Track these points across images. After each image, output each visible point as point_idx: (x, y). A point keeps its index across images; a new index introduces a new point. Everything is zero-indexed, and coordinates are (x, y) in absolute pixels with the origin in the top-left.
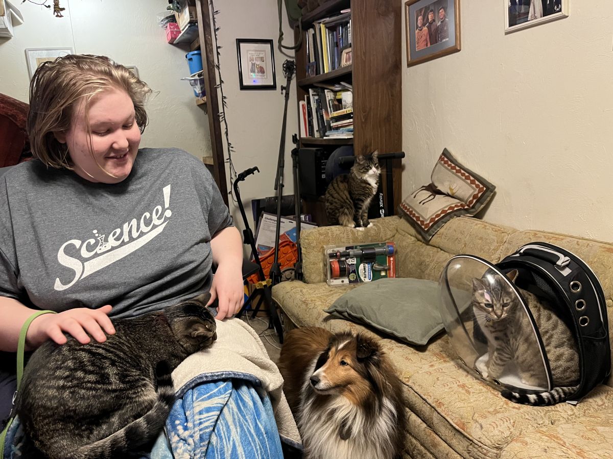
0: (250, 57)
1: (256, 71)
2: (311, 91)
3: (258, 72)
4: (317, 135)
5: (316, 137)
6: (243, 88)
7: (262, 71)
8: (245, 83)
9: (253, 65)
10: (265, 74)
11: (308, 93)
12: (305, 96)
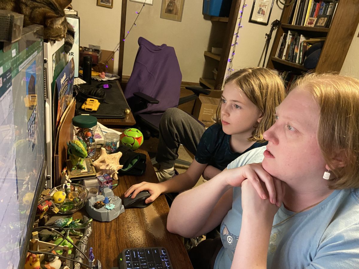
0: (260, 4)
1: (261, 13)
2: (289, 32)
3: (262, 14)
4: (283, 58)
5: (283, 59)
6: (251, 21)
7: (263, 13)
8: (252, 19)
9: (260, 9)
10: (265, 16)
11: (287, 33)
12: (284, 34)
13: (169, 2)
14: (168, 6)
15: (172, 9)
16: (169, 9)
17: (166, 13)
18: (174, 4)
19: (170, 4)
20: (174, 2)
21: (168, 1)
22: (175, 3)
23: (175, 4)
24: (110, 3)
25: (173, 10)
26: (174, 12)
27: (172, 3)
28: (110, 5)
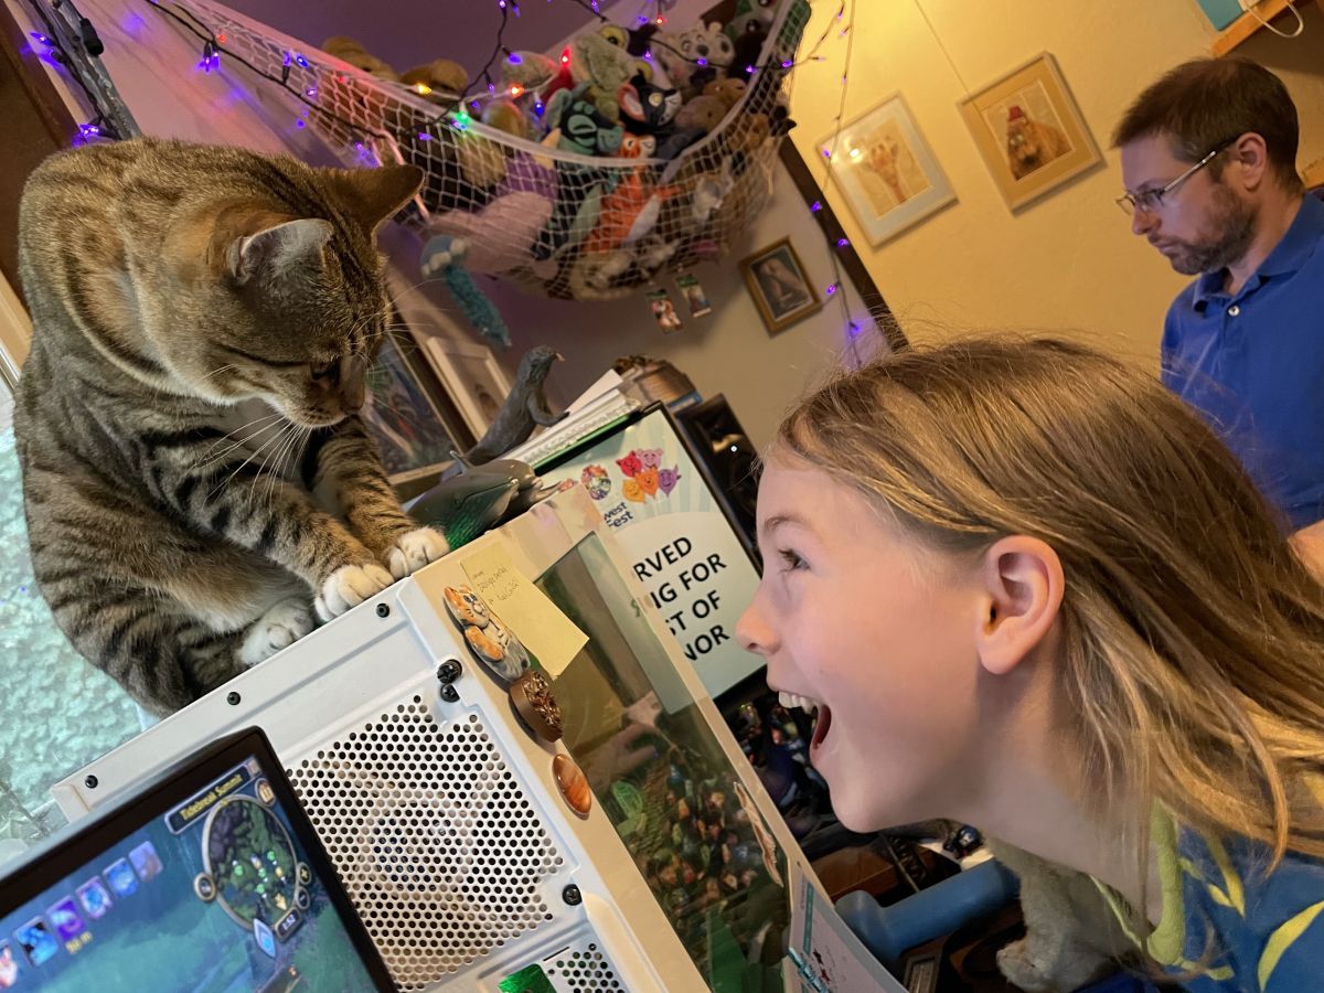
13: (1006, 138)
14: (1013, 150)
15: (1031, 150)
16: (1022, 156)
17: (1018, 178)
18: (1028, 128)
19: (1017, 140)
20: (1024, 121)
21: (1000, 139)
22: (1028, 123)
23: (1033, 126)
24: (804, 298)
25: (1039, 150)
26: (1049, 148)
27: (1019, 132)
28: (810, 301)
